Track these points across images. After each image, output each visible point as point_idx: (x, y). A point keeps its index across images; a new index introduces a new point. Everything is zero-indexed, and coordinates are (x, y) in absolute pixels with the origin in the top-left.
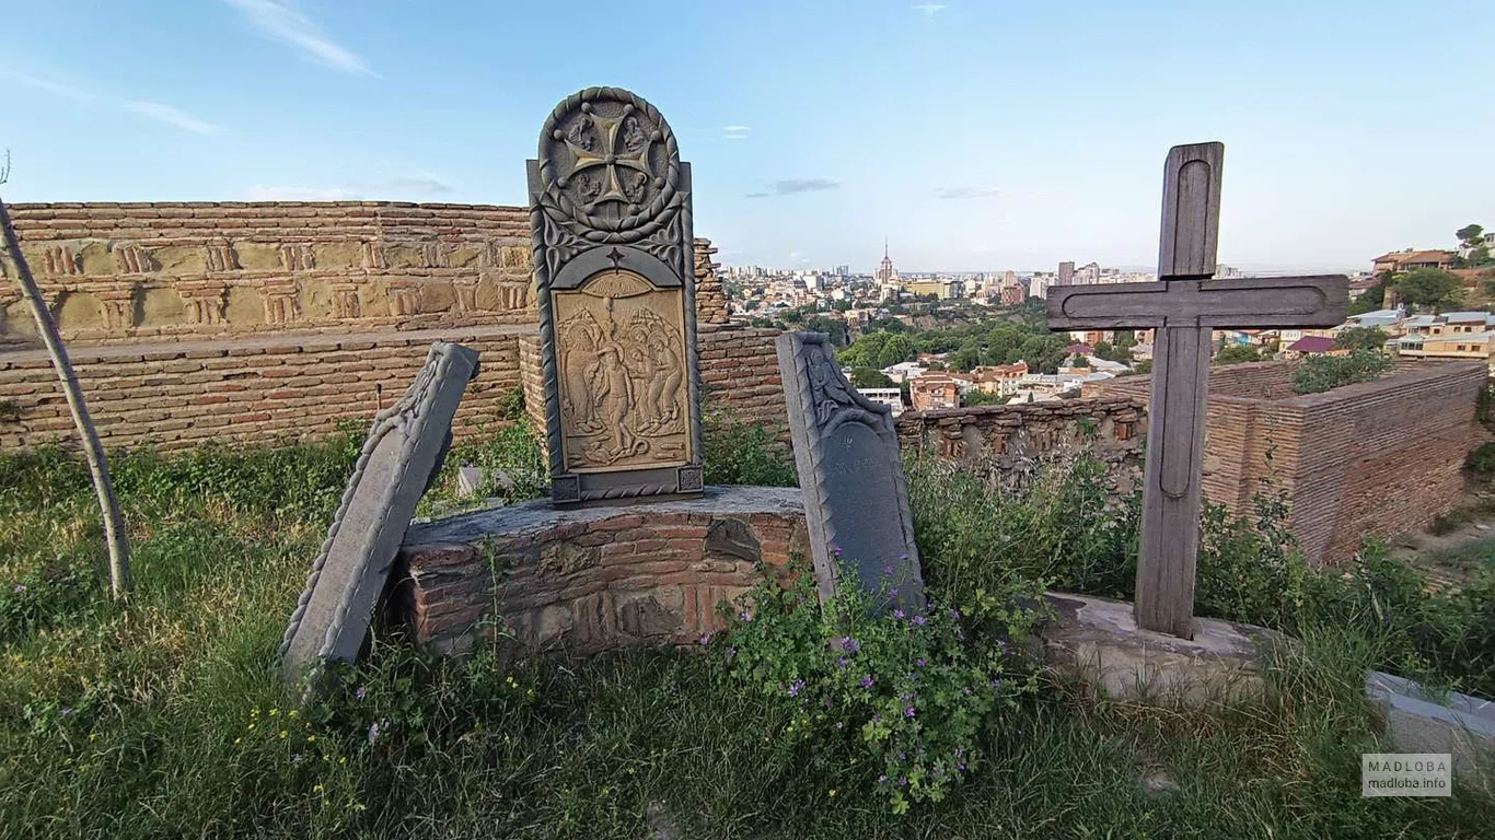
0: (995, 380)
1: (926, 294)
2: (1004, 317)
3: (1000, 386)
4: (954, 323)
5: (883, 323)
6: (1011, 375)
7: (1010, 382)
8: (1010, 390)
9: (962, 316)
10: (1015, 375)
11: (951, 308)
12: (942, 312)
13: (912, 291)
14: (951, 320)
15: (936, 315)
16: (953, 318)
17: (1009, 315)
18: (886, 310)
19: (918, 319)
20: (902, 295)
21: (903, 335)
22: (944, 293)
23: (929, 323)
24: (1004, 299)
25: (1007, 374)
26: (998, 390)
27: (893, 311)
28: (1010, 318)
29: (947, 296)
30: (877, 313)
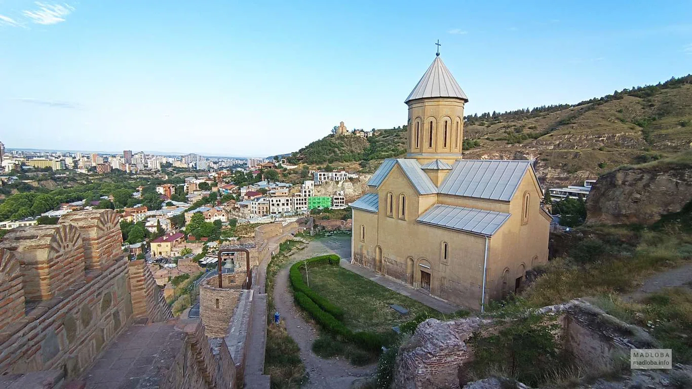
0: (132, 215)
1: (43, 167)
2: (100, 180)
3: (135, 217)
4: (68, 184)
5: (15, 186)
6: (139, 212)
7: (139, 215)
8: (140, 219)
9: (73, 180)
10: (141, 212)
11: (65, 175)
12: (59, 178)
13: (31, 164)
14: (66, 182)
15: (55, 180)
16: (68, 180)
17: (103, 178)
18: (15, 178)
19: (42, 182)
20: (24, 167)
21: (32, 192)
22: (56, 166)
23: (50, 185)
24: (98, 170)
25: (138, 212)
26: (134, 219)
27: (21, 178)
28: (104, 180)
29: (58, 168)
30: (9, 180)
